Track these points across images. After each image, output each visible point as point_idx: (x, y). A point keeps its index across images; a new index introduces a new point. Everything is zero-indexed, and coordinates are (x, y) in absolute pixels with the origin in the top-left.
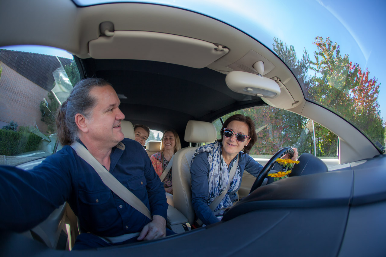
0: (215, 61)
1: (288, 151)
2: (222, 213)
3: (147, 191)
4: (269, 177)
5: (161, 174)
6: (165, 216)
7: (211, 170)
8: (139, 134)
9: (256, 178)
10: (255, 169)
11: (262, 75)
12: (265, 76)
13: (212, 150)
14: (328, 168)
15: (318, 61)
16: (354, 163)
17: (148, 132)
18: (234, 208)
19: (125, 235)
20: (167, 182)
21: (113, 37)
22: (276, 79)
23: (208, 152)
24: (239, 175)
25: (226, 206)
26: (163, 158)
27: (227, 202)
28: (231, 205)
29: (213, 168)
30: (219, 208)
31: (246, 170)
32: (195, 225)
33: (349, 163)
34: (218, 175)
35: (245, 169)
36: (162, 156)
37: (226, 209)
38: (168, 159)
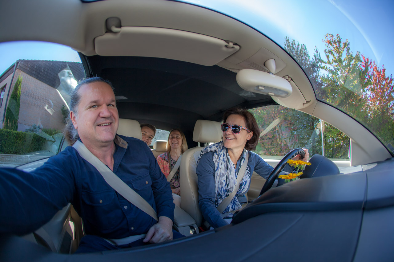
0: (225, 59)
1: (299, 152)
2: (232, 216)
3: (152, 191)
4: (279, 178)
5: (168, 174)
6: (172, 217)
7: (217, 169)
8: (145, 133)
9: (265, 180)
10: (265, 170)
11: (274, 73)
12: (276, 74)
13: (217, 149)
14: (340, 170)
15: (329, 59)
16: (366, 165)
17: (154, 131)
18: (244, 211)
19: (131, 237)
20: (175, 183)
21: (120, 33)
22: (287, 77)
23: (213, 152)
24: (249, 176)
25: (234, 209)
26: (170, 157)
27: (235, 205)
28: (240, 207)
29: (219, 167)
30: (227, 211)
31: (256, 172)
32: (203, 228)
33: (360, 165)
34: (224, 174)
35: (254, 170)
36: (169, 157)
37: (236, 211)
38: (175, 159)
